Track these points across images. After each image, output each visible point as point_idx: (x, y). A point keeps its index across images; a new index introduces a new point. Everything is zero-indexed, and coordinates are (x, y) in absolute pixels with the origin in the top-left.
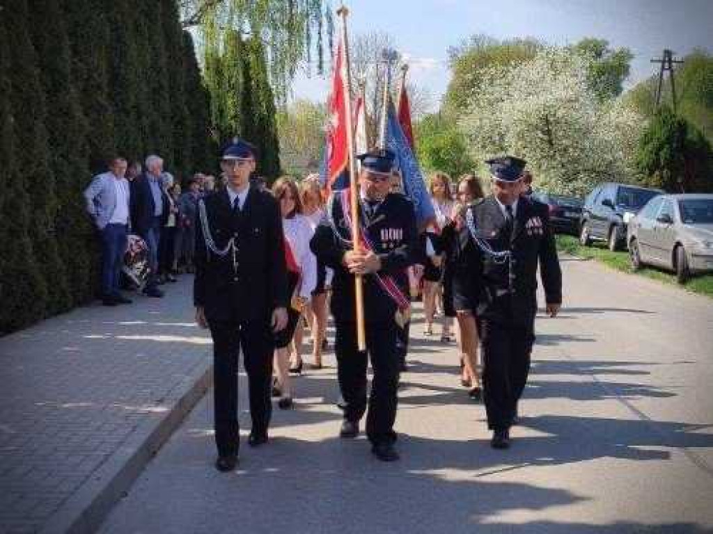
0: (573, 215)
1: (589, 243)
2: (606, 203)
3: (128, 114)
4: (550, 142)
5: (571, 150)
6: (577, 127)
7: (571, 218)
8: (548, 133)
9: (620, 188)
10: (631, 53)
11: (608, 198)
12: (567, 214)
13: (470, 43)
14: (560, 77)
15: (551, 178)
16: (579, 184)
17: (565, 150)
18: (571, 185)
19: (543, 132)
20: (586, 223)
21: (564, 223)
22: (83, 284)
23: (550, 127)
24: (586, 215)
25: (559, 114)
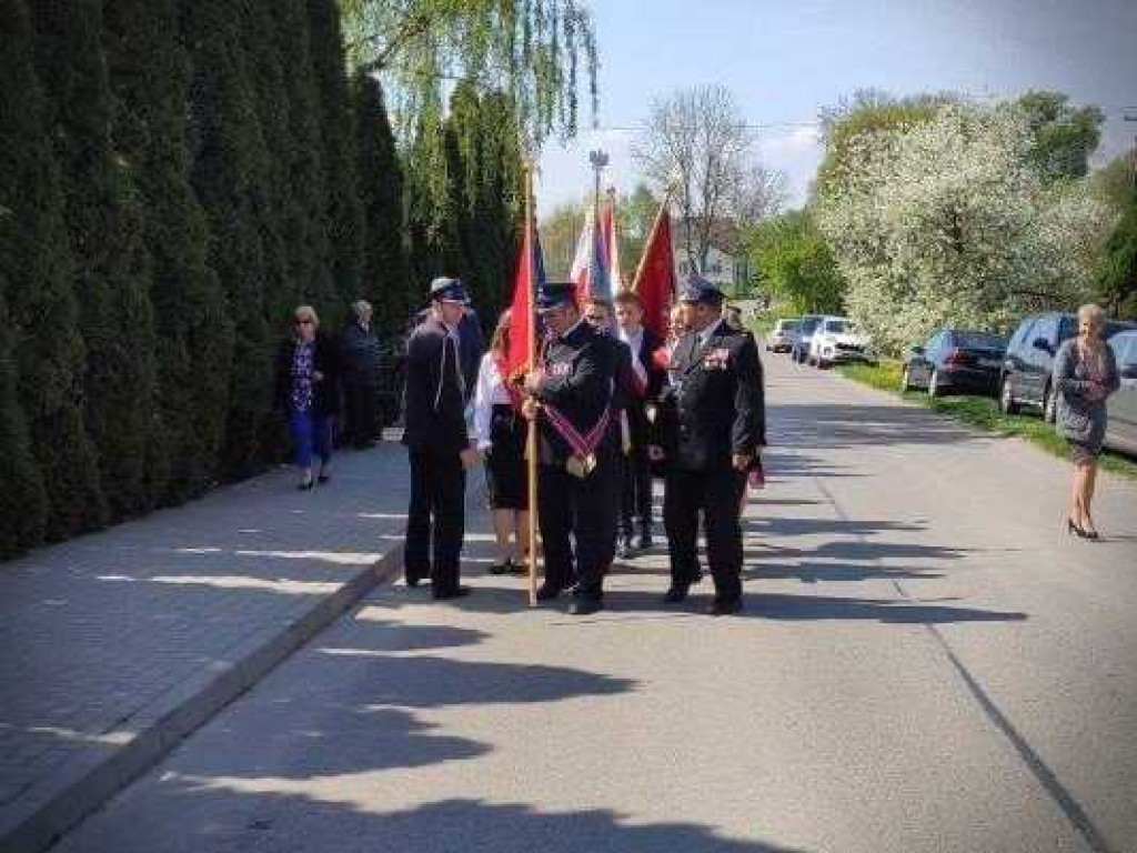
0: (992, 363)
1: (1015, 409)
2: (1041, 344)
3: (236, 202)
4: (959, 248)
5: (992, 261)
6: (1002, 223)
7: (986, 368)
8: (956, 233)
9: (1064, 319)
10: (1103, 113)
11: (1044, 336)
12: (982, 362)
13: (852, 100)
14: (975, 145)
15: (960, 305)
16: (1002, 313)
17: (983, 260)
18: (991, 317)
19: (947, 233)
20: (1009, 377)
21: (975, 377)
22: (134, 481)
23: (959, 224)
24: (1009, 363)
25: (973, 202)
